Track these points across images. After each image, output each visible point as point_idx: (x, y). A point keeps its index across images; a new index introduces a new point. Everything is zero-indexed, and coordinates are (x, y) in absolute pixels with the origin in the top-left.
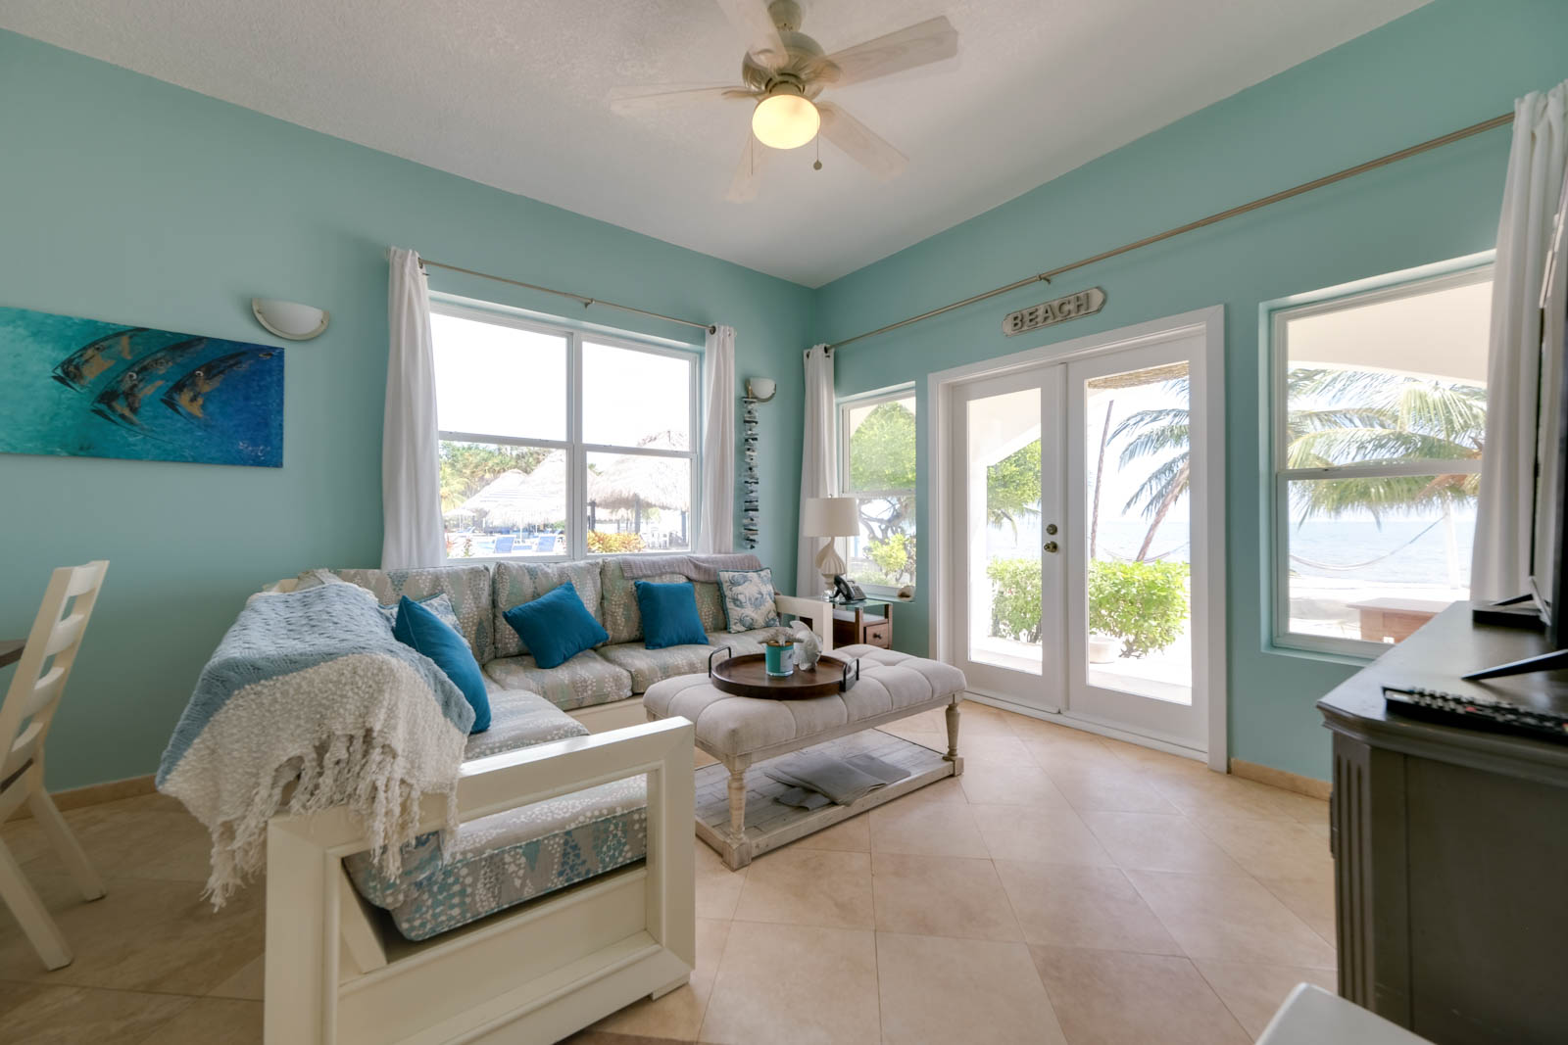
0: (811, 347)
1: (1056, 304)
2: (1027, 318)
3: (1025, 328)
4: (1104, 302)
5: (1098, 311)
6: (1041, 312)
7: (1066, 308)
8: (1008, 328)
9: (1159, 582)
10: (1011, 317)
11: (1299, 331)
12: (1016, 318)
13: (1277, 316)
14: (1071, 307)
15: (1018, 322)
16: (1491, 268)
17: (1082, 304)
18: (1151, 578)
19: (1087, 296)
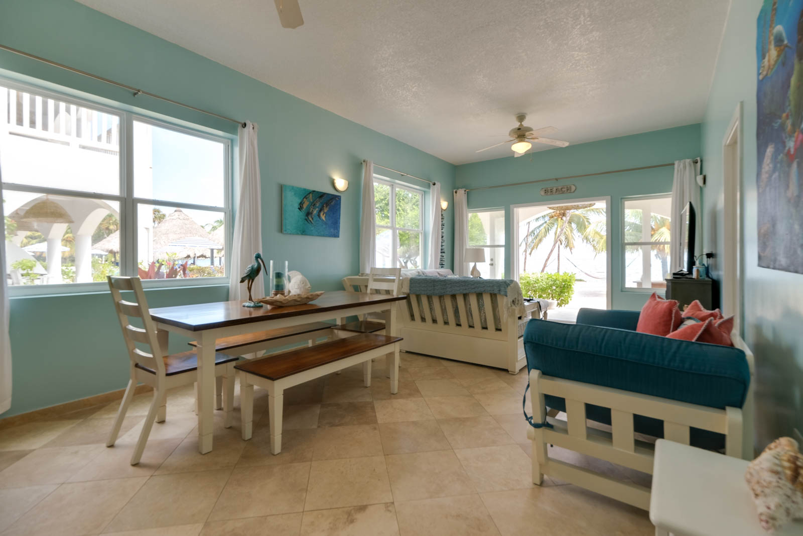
0: (458, 189)
1: (560, 188)
2: (549, 191)
3: (549, 194)
4: (576, 189)
5: (574, 192)
6: (554, 189)
7: (563, 190)
8: (543, 193)
9: (568, 280)
10: (544, 189)
11: (627, 203)
12: (545, 190)
13: (623, 200)
14: (565, 189)
15: (546, 192)
16: (671, 195)
17: (569, 189)
18: (565, 278)
19: (570, 187)
